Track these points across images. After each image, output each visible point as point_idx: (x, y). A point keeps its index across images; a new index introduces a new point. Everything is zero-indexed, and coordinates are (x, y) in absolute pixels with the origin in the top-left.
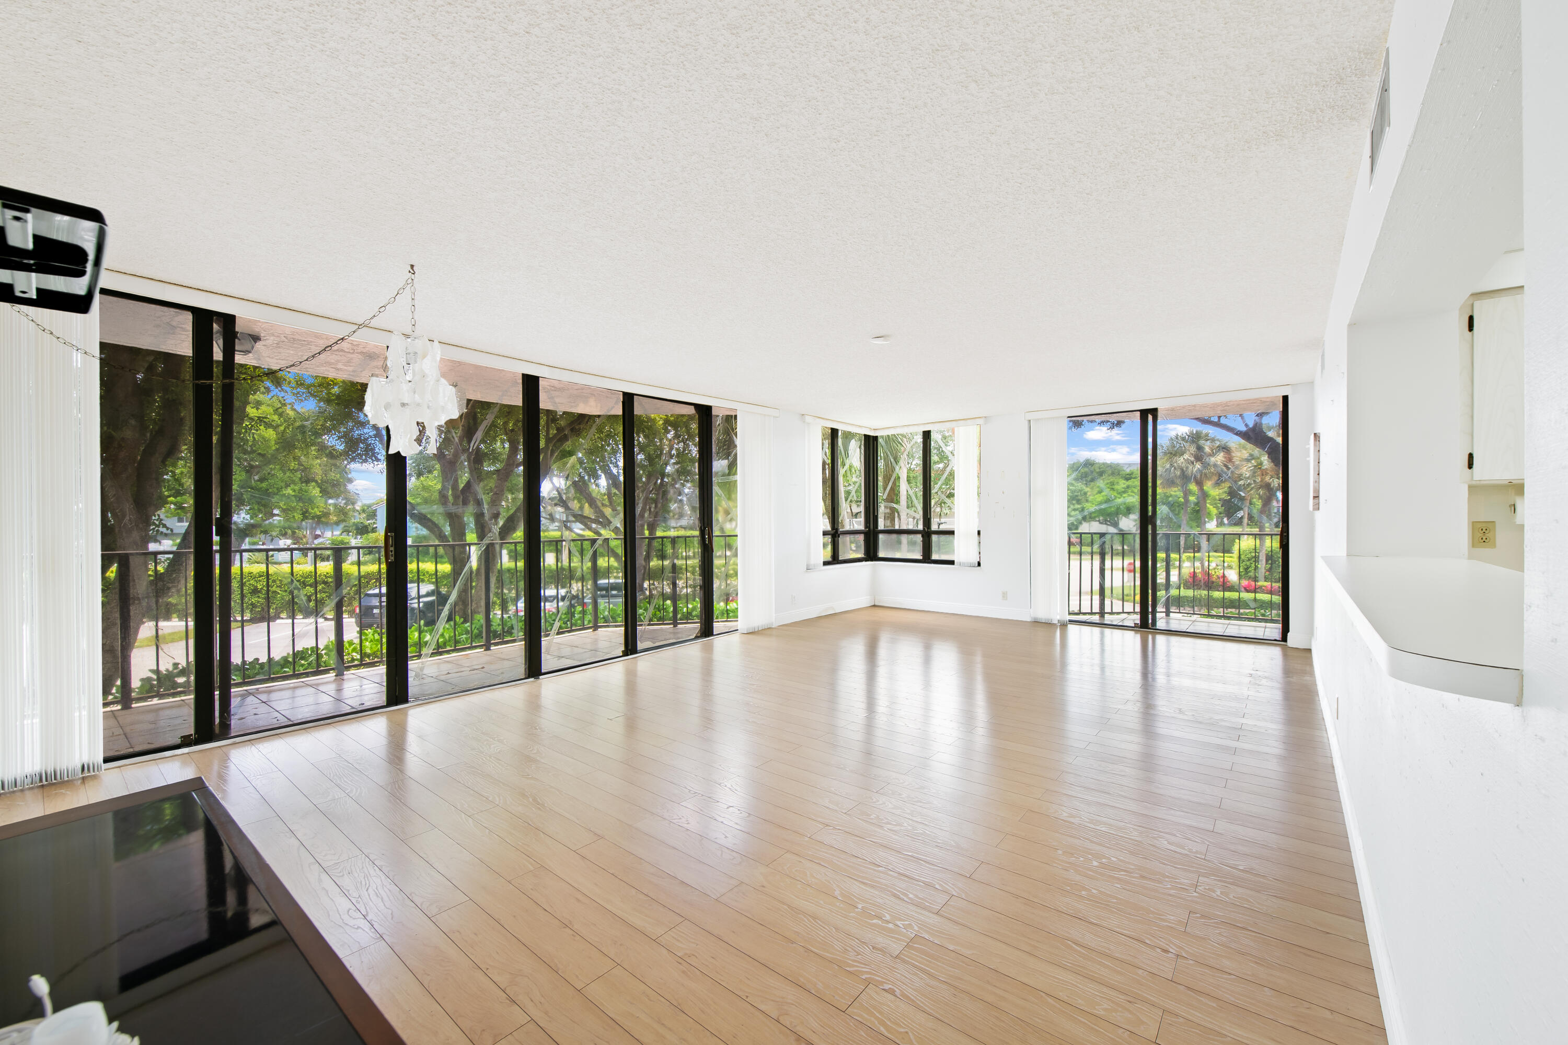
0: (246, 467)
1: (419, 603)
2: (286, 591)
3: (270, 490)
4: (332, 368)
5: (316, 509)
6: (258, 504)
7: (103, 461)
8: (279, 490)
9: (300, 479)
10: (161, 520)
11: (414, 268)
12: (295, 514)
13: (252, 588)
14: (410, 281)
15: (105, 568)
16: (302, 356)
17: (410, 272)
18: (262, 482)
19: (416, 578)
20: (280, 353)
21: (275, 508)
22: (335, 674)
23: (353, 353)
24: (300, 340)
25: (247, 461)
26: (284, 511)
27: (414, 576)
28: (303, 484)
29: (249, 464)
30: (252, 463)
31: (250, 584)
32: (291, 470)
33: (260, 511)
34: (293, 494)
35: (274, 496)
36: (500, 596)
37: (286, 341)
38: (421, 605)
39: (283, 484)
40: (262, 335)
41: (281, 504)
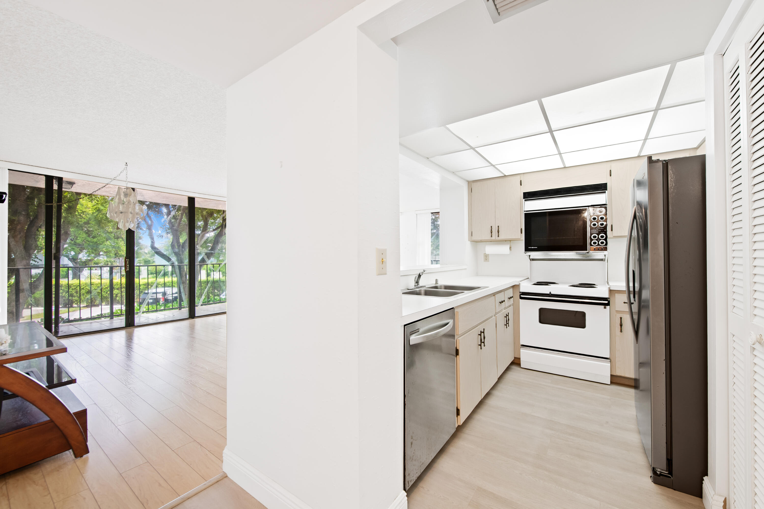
0: (85, 231)
1: (172, 296)
2: (105, 292)
3: (98, 242)
4: (109, 193)
5: (122, 252)
6: (92, 249)
7: (9, 230)
8: (103, 242)
9: (114, 237)
10: (36, 256)
11: (127, 164)
12: (111, 254)
13: (87, 290)
14: (125, 168)
15: (9, 278)
16: (94, 189)
17: (125, 165)
18: (94, 239)
19: (171, 285)
20: (85, 188)
21: (100, 252)
22: (109, 319)
23: (115, 188)
24: (92, 184)
25: (87, 228)
26: (105, 252)
27: (170, 284)
28: (115, 240)
29: (88, 229)
30: (89, 229)
31: (86, 289)
32: (109, 232)
33: (93, 253)
34: (110, 244)
35: (100, 245)
36: (213, 294)
37: (86, 184)
38: (173, 297)
39: (105, 240)
40: (76, 182)
41: (104, 249)
